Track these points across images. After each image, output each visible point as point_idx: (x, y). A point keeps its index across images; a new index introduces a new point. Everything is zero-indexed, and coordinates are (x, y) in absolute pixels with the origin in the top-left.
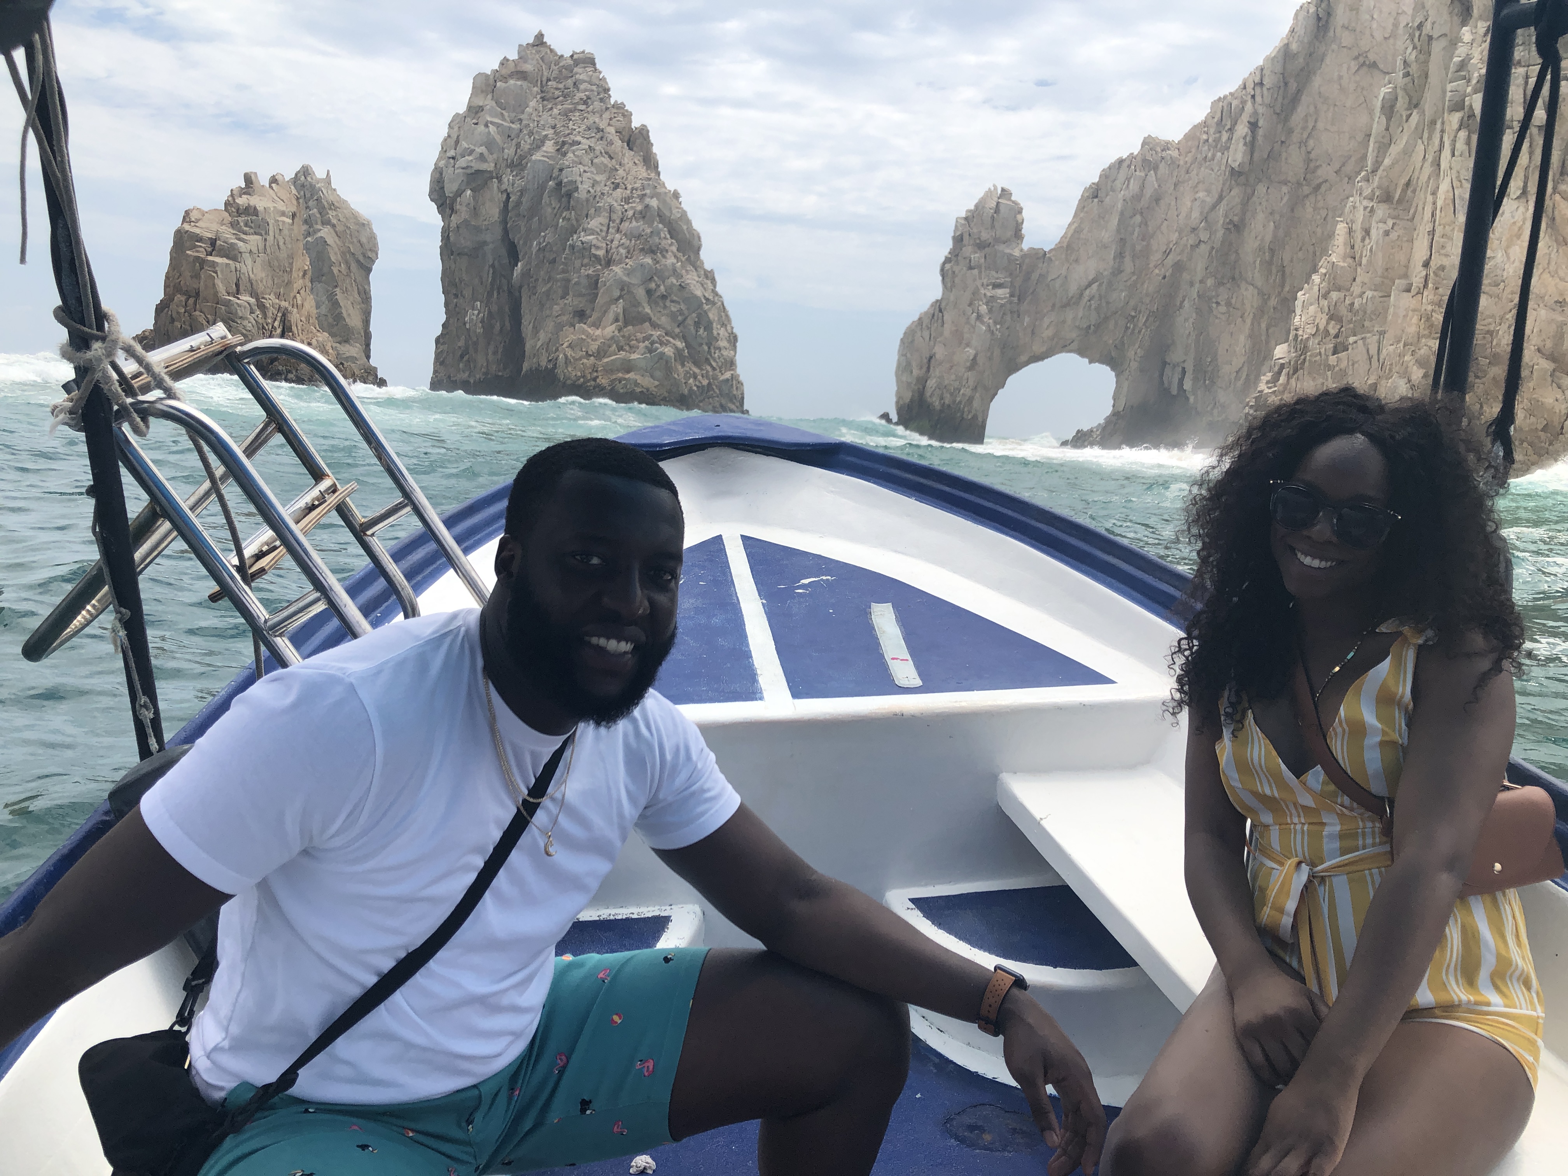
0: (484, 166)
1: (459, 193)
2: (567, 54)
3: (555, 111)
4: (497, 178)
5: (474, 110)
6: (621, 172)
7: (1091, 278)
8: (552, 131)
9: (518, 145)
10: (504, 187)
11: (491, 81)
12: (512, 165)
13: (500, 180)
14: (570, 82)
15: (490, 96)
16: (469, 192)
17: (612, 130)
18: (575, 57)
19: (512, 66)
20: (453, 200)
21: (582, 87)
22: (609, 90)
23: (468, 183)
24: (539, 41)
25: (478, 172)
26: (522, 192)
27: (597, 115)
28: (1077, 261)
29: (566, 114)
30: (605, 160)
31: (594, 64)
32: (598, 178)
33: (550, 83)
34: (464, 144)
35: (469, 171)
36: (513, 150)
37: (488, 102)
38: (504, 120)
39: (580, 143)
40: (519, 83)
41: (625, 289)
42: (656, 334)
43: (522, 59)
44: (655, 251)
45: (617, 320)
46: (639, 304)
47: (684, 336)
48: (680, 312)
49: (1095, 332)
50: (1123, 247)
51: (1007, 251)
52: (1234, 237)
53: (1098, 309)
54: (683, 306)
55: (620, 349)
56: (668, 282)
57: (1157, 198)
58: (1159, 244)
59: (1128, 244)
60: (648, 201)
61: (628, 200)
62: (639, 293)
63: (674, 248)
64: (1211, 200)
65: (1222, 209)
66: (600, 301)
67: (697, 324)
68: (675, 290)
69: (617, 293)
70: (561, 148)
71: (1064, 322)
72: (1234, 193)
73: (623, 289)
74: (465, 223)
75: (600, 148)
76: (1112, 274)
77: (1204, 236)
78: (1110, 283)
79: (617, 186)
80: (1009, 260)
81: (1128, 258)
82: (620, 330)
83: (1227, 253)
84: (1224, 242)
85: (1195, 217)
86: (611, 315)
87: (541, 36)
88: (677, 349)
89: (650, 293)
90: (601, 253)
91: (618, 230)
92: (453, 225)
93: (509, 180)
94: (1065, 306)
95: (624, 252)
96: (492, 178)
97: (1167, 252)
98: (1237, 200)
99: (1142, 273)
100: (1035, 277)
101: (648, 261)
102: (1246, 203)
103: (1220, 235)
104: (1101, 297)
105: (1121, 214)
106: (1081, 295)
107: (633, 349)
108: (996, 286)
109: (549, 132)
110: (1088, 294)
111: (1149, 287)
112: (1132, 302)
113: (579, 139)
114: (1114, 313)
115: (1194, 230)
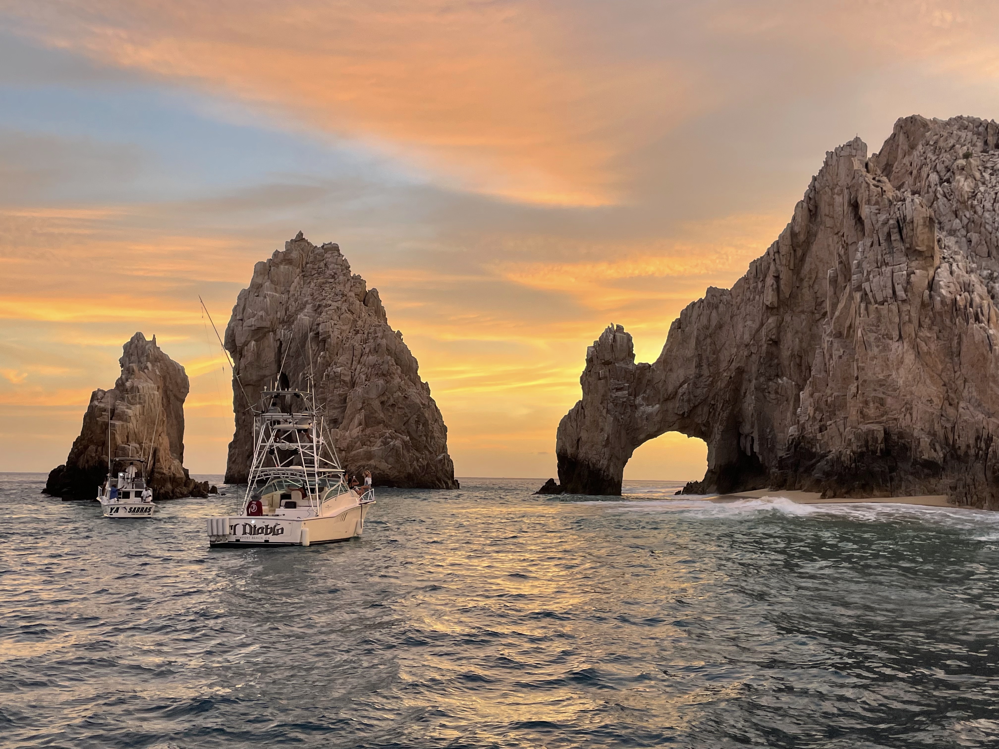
0: (264, 324)
1: (246, 344)
2: (320, 245)
3: (312, 284)
4: (273, 331)
5: (256, 287)
6: (360, 323)
7: (681, 381)
9: (287, 309)
10: (278, 337)
11: (268, 268)
12: (283, 322)
13: (275, 333)
14: (322, 264)
15: (266, 277)
16: (253, 343)
17: (353, 294)
18: (325, 247)
19: (281, 257)
20: (242, 349)
21: (330, 267)
22: (349, 267)
23: (252, 337)
24: (300, 238)
25: (259, 329)
26: (291, 340)
27: (342, 285)
28: (671, 370)
29: (321, 286)
30: (349, 315)
31: (338, 250)
32: (344, 328)
33: (308, 265)
34: (249, 310)
35: (253, 328)
36: (284, 312)
37: (265, 281)
38: (276, 292)
39: (330, 305)
40: (287, 267)
41: (365, 403)
42: (388, 432)
43: (288, 251)
44: (386, 375)
45: (360, 424)
46: (376, 411)
47: (408, 432)
48: (405, 415)
49: (688, 416)
50: (701, 360)
51: (624, 366)
52: (774, 349)
53: (689, 401)
54: (407, 410)
55: (363, 444)
56: (396, 395)
57: (720, 326)
58: (725, 356)
59: (704, 357)
60: (379, 341)
61: (365, 341)
62: (376, 404)
63: (399, 371)
64: (756, 326)
65: (763, 332)
66: (348, 412)
67: (417, 422)
68: (400, 400)
69: (360, 406)
70: (318, 309)
71: (667, 411)
72: (770, 320)
73: (363, 403)
74: (251, 364)
75: (344, 307)
76: (696, 377)
77: (754, 350)
78: (695, 383)
79: (357, 332)
80: (626, 372)
81: (705, 367)
82: (362, 431)
83: (771, 360)
84: (767, 353)
85: (747, 337)
86: (356, 421)
87: (301, 234)
88: (404, 441)
89: (382, 403)
90: (347, 379)
91: (359, 362)
92: (242, 365)
93: (282, 332)
94: (666, 400)
95: (363, 377)
96: (269, 331)
97: (731, 362)
98: (773, 325)
99: (716, 376)
100: (644, 382)
101: (381, 382)
102: (779, 326)
103: (764, 347)
104: (689, 392)
105: (697, 338)
106: (676, 393)
107: (372, 444)
108: (618, 390)
109: (309, 298)
110: (681, 391)
111: (721, 384)
112: (711, 395)
113: (330, 302)
114: (699, 404)
115: (747, 346)
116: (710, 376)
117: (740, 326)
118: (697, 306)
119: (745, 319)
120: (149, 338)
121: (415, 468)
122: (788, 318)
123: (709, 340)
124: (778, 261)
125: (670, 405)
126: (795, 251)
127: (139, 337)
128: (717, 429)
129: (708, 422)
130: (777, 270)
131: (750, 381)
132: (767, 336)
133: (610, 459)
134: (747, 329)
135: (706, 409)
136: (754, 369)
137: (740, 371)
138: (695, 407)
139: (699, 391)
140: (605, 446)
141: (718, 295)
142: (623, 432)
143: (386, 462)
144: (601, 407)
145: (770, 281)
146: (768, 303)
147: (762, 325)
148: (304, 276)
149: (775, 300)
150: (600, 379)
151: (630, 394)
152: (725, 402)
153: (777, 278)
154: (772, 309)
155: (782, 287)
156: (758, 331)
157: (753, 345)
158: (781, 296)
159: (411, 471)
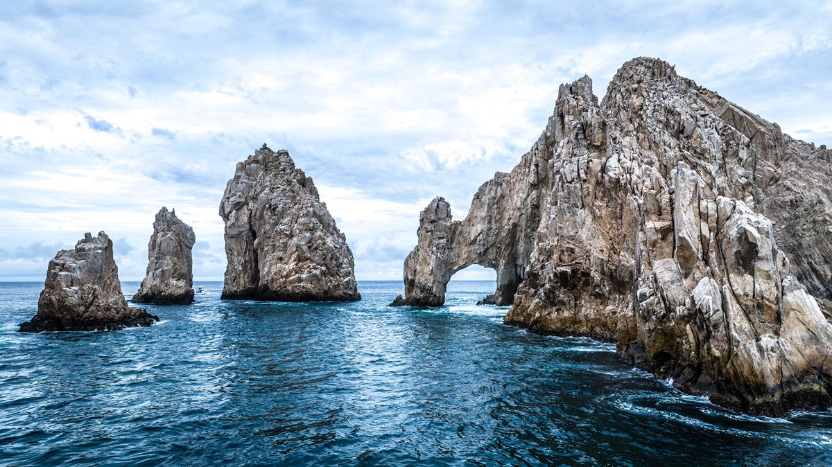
0: (241, 200)
1: (230, 212)
2: (276, 151)
3: (271, 175)
4: (246, 204)
5: (237, 177)
6: (298, 198)
7: (479, 232)
8: (269, 183)
9: (255, 190)
10: (249, 208)
11: (244, 165)
12: (253, 199)
13: (248, 205)
14: (277, 163)
15: (243, 171)
16: (234, 211)
17: (295, 180)
18: (280, 152)
19: (252, 159)
20: (228, 215)
21: (282, 164)
22: (294, 164)
23: (234, 208)
24: (265, 148)
25: (238, 203)
26: (257, 209)
27: (289, 175)
28: (473, 225)
29: (275, 176)
30: (290, 193)
31: (288, 155)
32: (287, 201)
33: (269, 164)
34: (232, 192)
35: (234, 203)
36: (253, 192)
37: (243, 174)
38: (249, 180)
39: (279, 188)
40: (256, 165)
41: (298, 247)
42: (312, 265)
43: (257, 155)
44: (313, 230)
45: (295, 261)
46: (305, 253)
47: (326, 265)
48: (324, 254)
49: (484, 254)
50: (491, 219)
51: (444, 223)
52: (536, 210)
53: (484, 245)
54: (325, 251)
55: (296, 273)
56: (318, 242)
57: (503, 197)
58: (506, 215)
59: (493, 217)
60: (308, 209)
61: (301, 209)
62: (305, 248)
63: (321, 227)
64: (524, 196)
65: (529, 200)
66: (288, 253)
67: (331, 259)
68: (321, 245)
69: (294, 250)
70: (272, 190)
71: (471, 251)
72: (533, 193)
73: (297, 247)
74: (233, 224)
75: (288, 188)
76: (488, 230)
77: (523, 212)
78: (487, 234)
79: (296, 204)
80: (445, 227)
81: (493, 223)
82: (297, 264)
83: (534, 218)
84: (532, 213)
85: (519, 204)
86: (293, 258)
87: (265, 145)
88: (322, 271)
89: (309, 247)
90: (288, 233)
91: (296, 222)
92: (228, 225)
93: (251, 204)
94: (470, 244)
95: (298, 231)
96: (244, 205)
97: (509, 219)
98: (535, 196)
99: (500, 228)
100: (457, 233)
101: (308, 234)
102: (539, 197)
103: (529, 210)
104: (484, 240)
105: (488, 205)
106: (476, 239)
107: (302, 272)
108: (440, 238)
109: (268, 184)
110: (478, 238)
111: (503, 234)
112: (498, 241)
113: (279, 186)
114: (491, 246)
115: (519, 209)
116: (497, 229)
117: (515, 196)
118: (488, 184)
119: (518, 193)
120: (170, 210)
121: (329, 287)
122: (544, 191)
123: (496, 206)
124: (537, 155)
125: (473, 247)
126: (548, 148)
127: (164, 210)
128: (502, 262)
129: (496, 258)
130: (537, 160)
131: (521, 231)
132: (531, 202)
133: (433, 283)
134: (519, 198)
135: (495, 250)
136: (524, 224)
137: (515, 225)
138: (488, 249)
139: (490, 239)
140: (431, 275)
141: (502, 177)
142: (443, 266)
143: (311, 283)
144: (428, 250)
145: (533, 167)
146: (531, 182)
147: (528, 195)
148: (266, 170)
149: (536, 179)
150: (428, 232)
151: (448, 241)
152: (507, 245)
153: (537, 166)
154: (535, 185)
155: (540, 171)
156: (526, 199)
157: (523, 208)
158: (540, 177)
159: (327, 289)
